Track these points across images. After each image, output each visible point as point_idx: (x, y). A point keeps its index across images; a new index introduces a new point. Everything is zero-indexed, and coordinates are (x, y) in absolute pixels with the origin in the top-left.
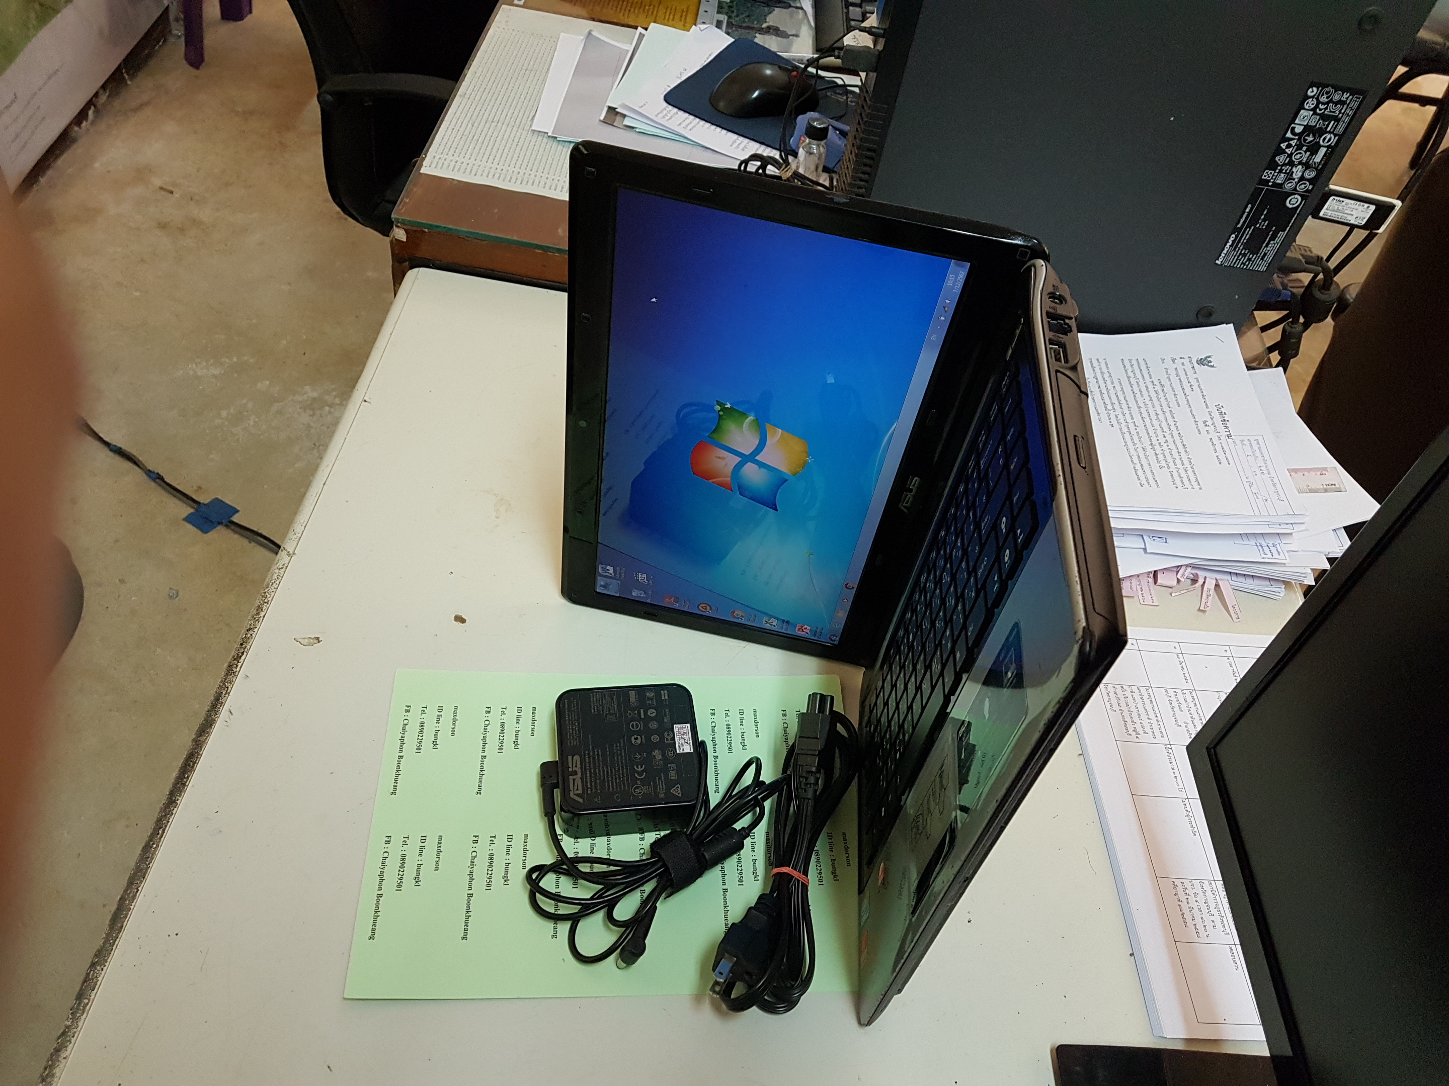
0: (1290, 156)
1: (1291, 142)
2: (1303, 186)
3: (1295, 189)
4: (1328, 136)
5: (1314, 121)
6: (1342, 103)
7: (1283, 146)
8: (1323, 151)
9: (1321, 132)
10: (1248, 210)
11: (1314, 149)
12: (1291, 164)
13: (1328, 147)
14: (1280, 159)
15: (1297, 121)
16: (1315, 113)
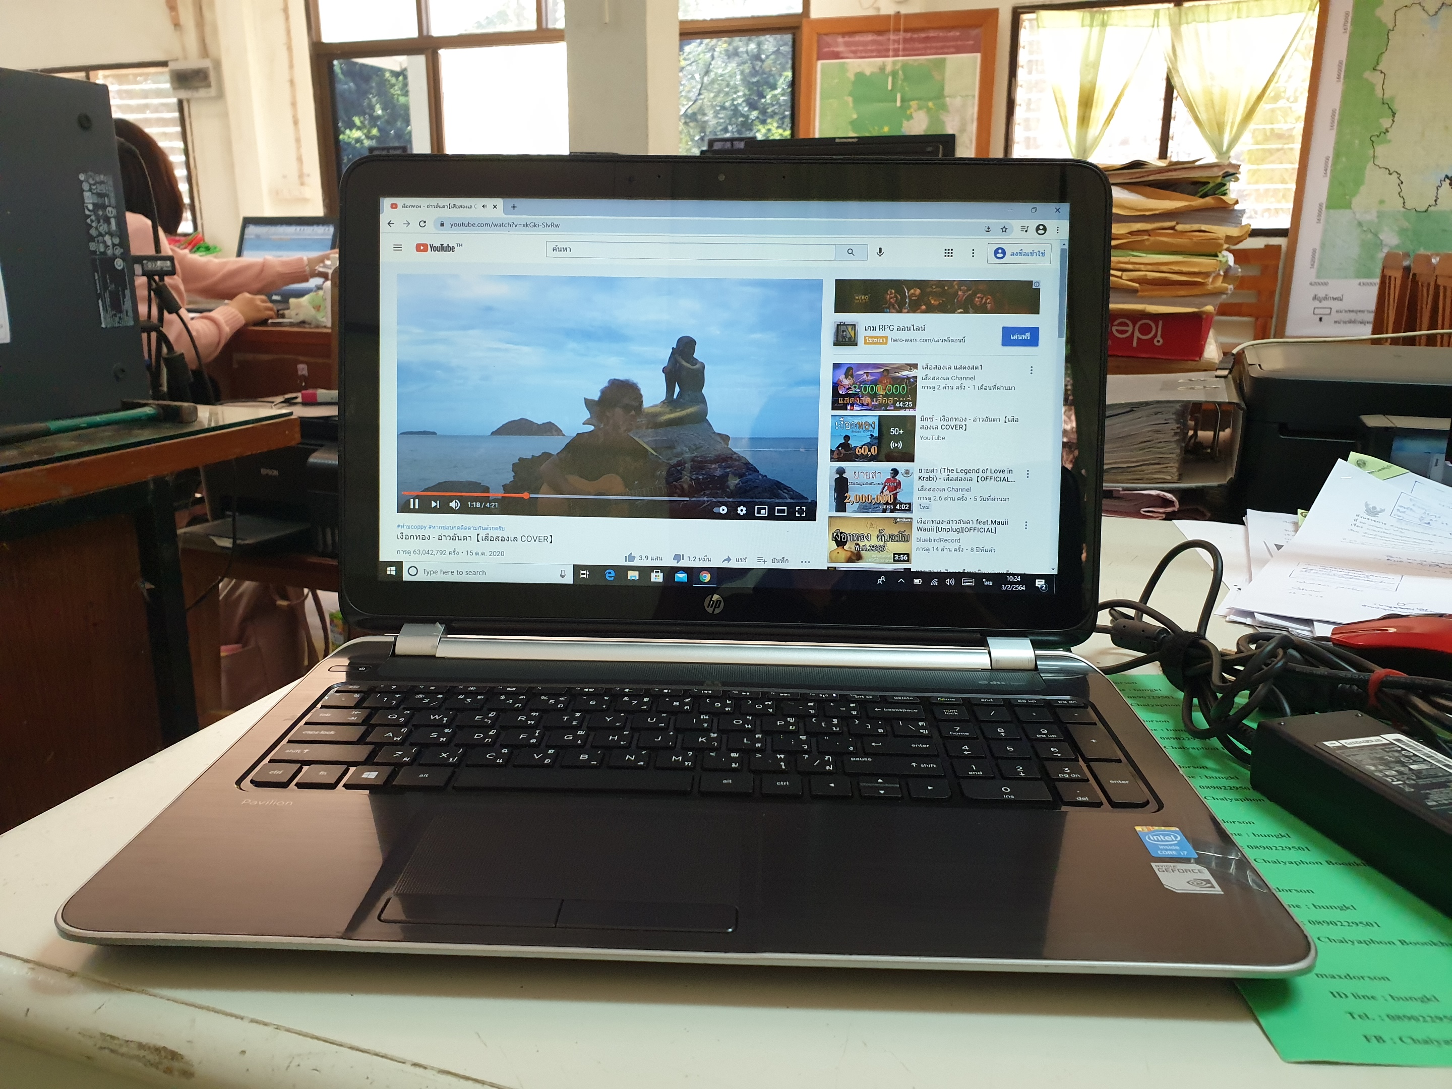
0: (96, 228)
1: (92, 217)
2: (117, 251)
3: (114, 254)
4: (109, 209)
5: (95, 200)
6: (102, 182)
7: (89, 221)
8: (113, 221)
9: (104, 207)
10: (97, 278)
11: (107, 220)
12: (100, 234)
13: (114, 217)
14: (93, 232)
15: (86, 201)
16: (93, 193)
